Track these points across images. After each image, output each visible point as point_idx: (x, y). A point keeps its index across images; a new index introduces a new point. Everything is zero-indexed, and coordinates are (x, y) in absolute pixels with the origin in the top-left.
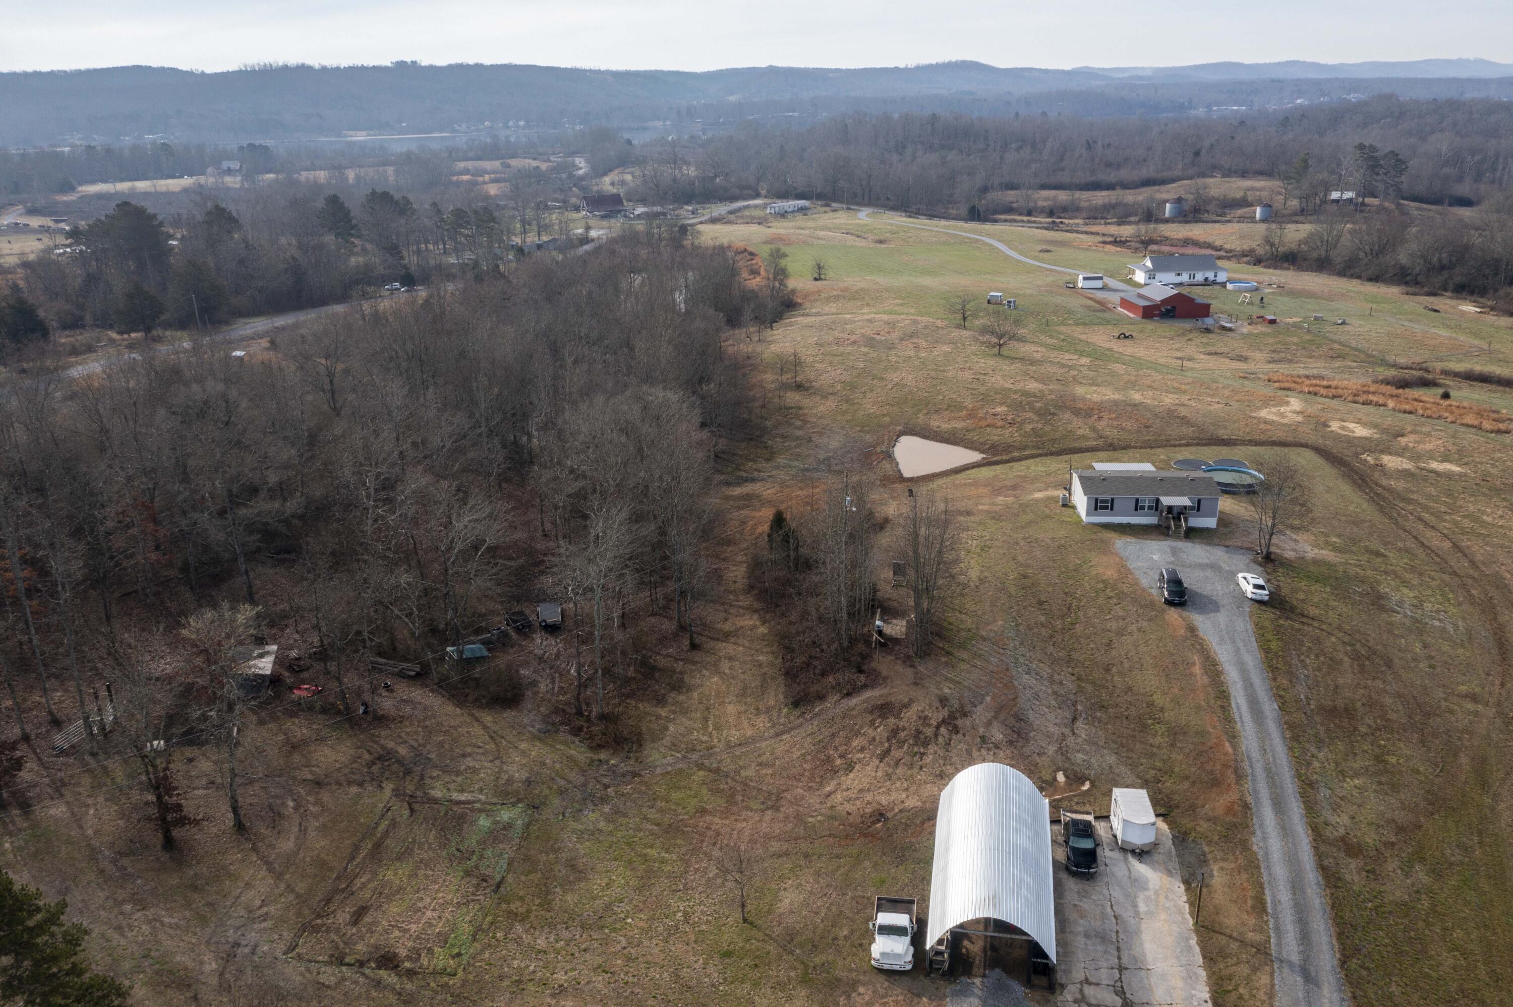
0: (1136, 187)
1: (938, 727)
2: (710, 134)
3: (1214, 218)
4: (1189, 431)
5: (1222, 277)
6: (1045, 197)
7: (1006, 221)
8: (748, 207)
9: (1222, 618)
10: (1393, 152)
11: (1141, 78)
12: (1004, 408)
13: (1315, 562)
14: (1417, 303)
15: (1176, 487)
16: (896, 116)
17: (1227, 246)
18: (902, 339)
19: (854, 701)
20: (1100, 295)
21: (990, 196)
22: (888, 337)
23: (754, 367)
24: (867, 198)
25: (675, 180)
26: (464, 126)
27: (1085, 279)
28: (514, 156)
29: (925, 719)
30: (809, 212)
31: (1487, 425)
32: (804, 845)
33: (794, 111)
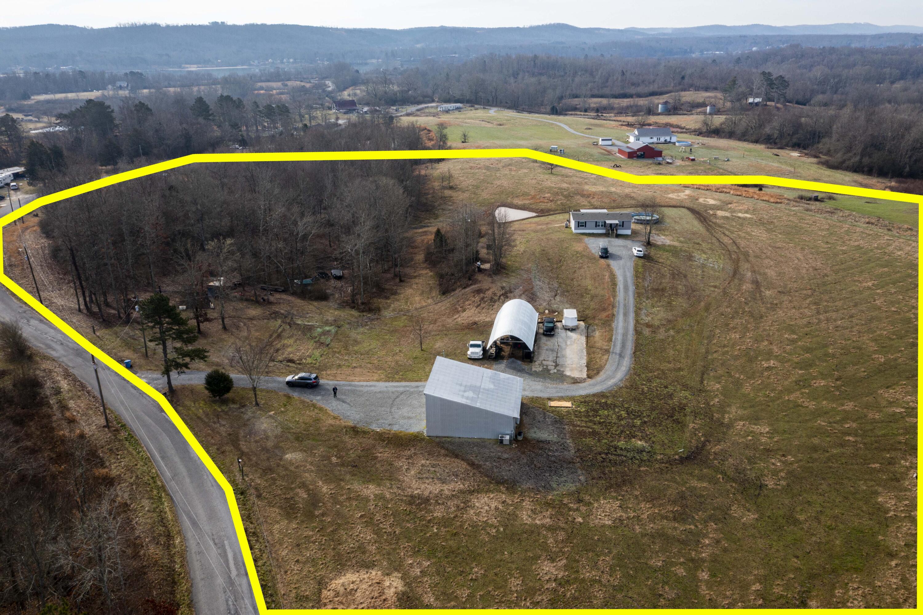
0: (647, 96)
1: (500, 296)
2: (405, 67)
3: (685, 112)
4: (633, 202)
5: (674, 139)
6: (594, 102)
7: (571, 115)
8: (427, 107)
9: (621, 262)
10: (781, 76)
11: (664, 34)
12: (549, 195)
13: (669, 246)
14: (769, 153)
15: (613, 217)
16: (514, 56)
17: (688, 127)
18: (503, 167)
19: (467, 290)
20: (609, 148)
21: (564, 101)
22: (497, 166)
23: (429, 180)
24: (495, 103)
25: (386, 93)
26: (256, 62)
27: (602, 140)
28: (289, 80)
29: (495, 294)
30: (462, 110)
31: (772, 200)
32: (445, 332)
33: (455, 53)
